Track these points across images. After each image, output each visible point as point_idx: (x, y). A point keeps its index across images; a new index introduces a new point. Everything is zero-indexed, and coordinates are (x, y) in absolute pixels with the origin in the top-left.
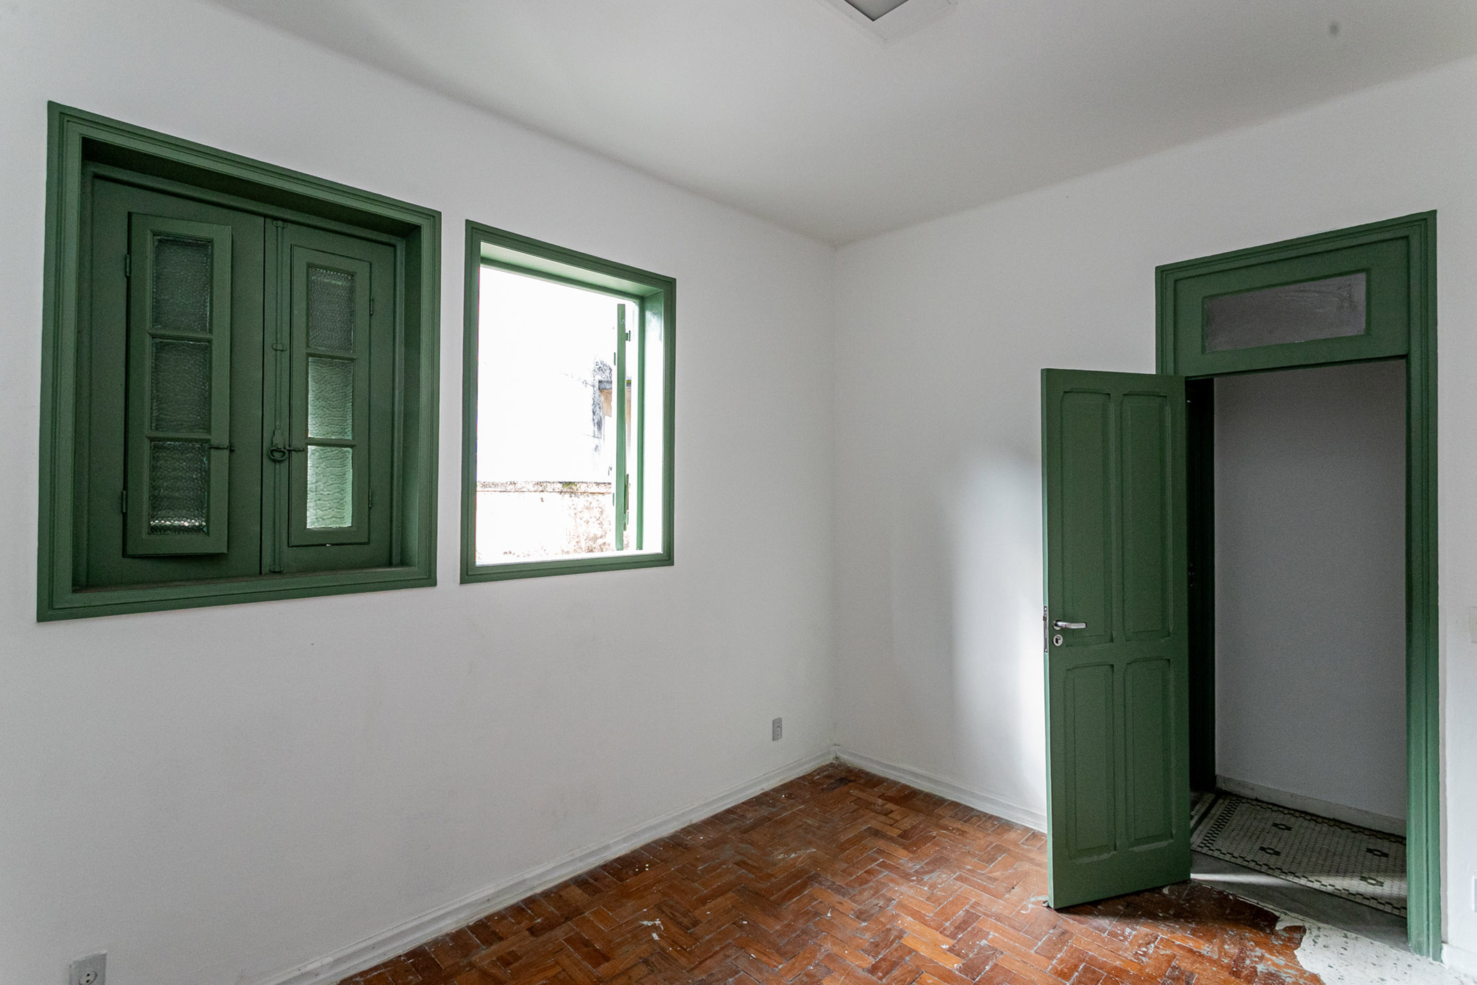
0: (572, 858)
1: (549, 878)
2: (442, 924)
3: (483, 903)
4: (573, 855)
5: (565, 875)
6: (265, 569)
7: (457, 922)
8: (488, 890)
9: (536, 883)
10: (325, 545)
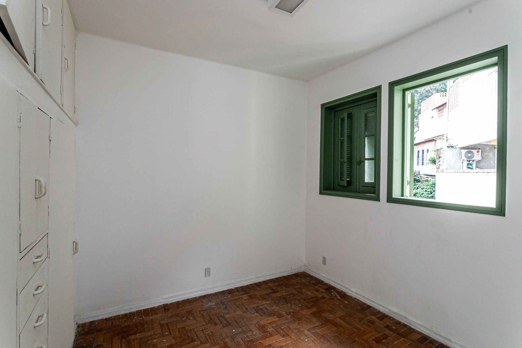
0: (430, 329)
1: (418, 326)
2: (380, 307)
3: (393, 312)
4: (431, 328)
5: (422, 330)
6: (357, 191)
7: (384, 310)
8: (395, 310)
9: (412, 323)
10: (369, 187)
